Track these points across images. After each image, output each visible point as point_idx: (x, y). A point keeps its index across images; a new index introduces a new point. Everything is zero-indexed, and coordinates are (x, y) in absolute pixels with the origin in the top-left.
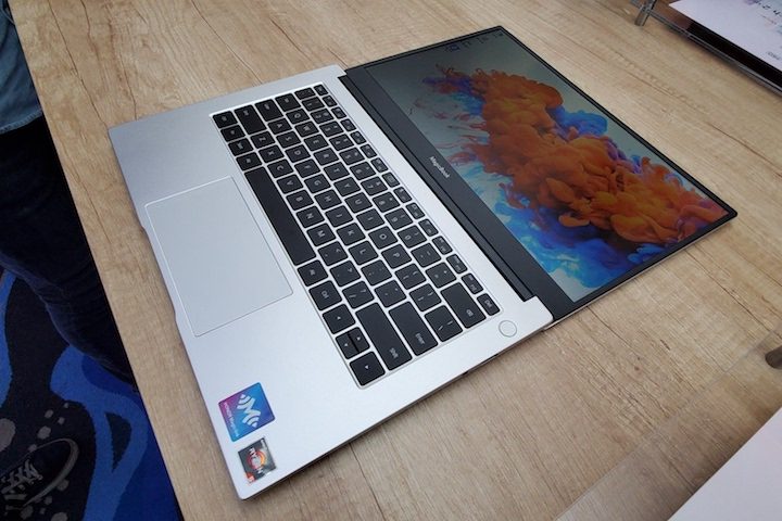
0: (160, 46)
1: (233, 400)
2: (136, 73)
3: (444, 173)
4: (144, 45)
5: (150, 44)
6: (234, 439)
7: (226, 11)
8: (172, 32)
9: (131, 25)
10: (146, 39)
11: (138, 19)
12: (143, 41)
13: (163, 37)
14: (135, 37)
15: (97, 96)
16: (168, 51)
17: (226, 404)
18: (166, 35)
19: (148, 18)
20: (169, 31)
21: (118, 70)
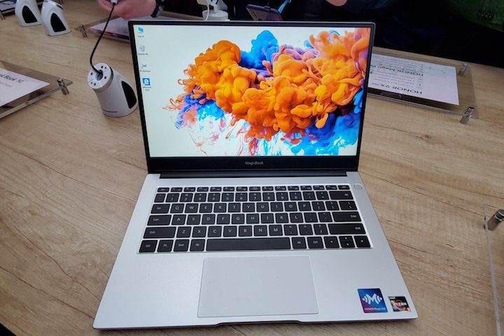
0: (46, 210)
1: (365, 305)
2: (41, 238)
3: (259, 163)
4: (33, 214)
5: (37, 211)
6: (386, 311)
7: (80, 165)
8: (49, 196)
9: (12, 204)
10: (31, 209)
11: (14, 197)
12: (30, 211)
13: (44, 202)
14: (21, 211)
15: (20, 271)
16: (55, 210)
17: (366, 309)
18: (45, 199)
19: (22, 193)
20: (46, 196)
21: (24, 243)
